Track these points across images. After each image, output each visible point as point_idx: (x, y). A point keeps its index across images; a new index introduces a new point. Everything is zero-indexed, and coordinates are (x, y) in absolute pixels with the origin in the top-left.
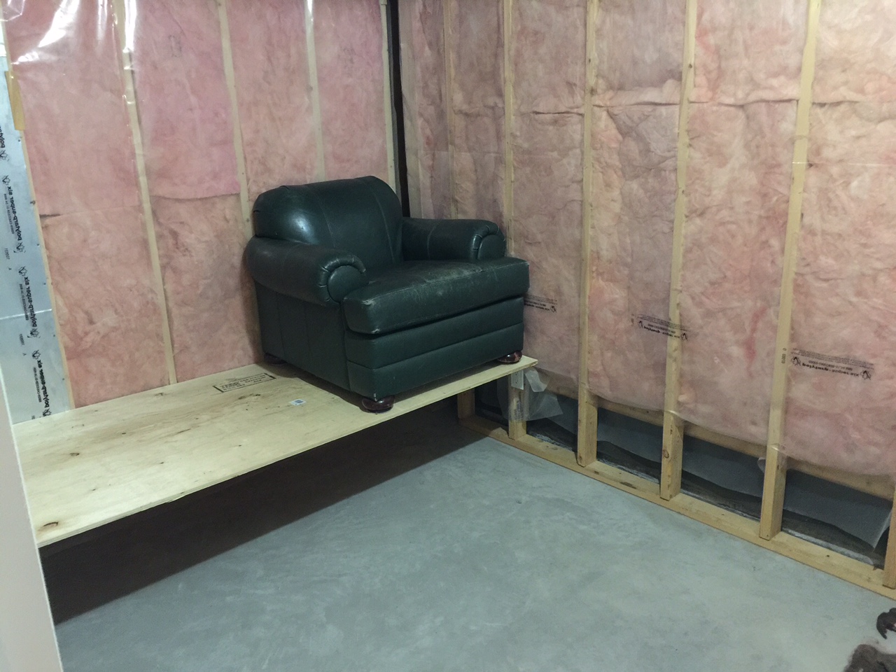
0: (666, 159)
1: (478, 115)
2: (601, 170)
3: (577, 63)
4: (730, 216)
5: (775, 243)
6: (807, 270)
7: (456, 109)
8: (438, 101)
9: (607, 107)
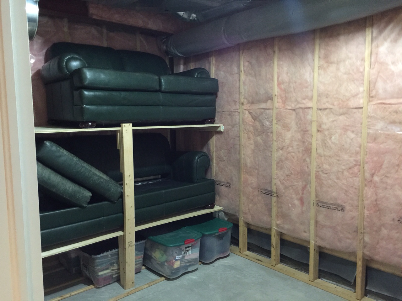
0: (270, 128)
2: (246, 133)
3: (237, 94)
4: (292, 150)
5: (308, 159)
6: (320, 169)
9: (248, 109)
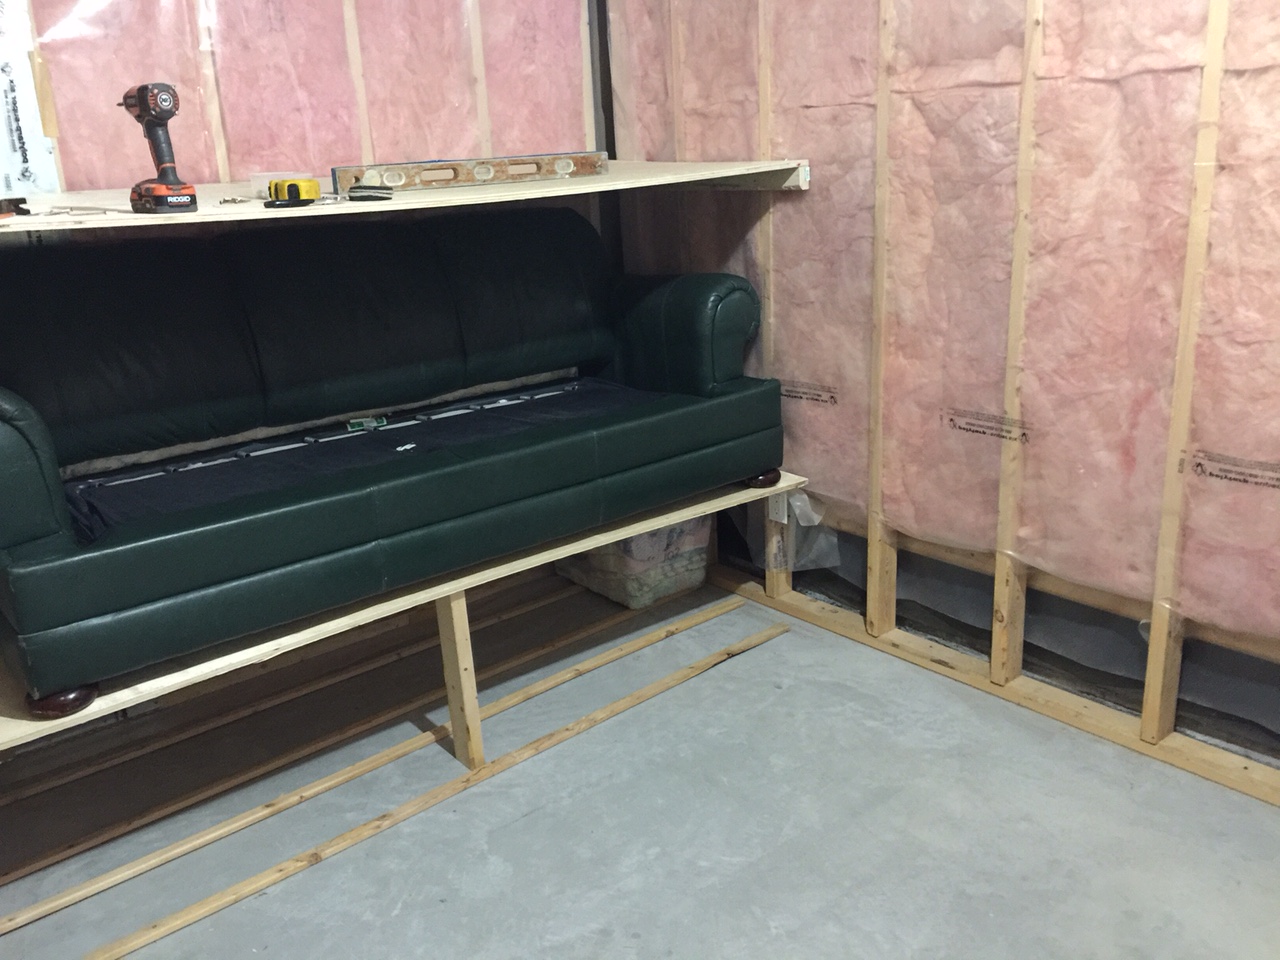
0: (1003, 166)
1: (721, 115)
2: (902, 189)
3: (865, 28)
4: (1099, 252)
5: (1167, 290)
6: (1218, 328)
7: (688, 106)
8: (662, 97)
9: (912, 93)
